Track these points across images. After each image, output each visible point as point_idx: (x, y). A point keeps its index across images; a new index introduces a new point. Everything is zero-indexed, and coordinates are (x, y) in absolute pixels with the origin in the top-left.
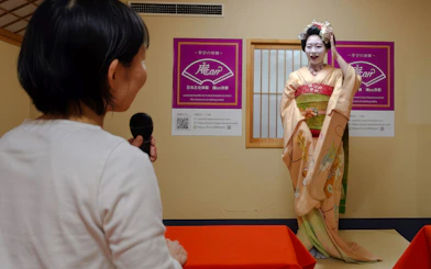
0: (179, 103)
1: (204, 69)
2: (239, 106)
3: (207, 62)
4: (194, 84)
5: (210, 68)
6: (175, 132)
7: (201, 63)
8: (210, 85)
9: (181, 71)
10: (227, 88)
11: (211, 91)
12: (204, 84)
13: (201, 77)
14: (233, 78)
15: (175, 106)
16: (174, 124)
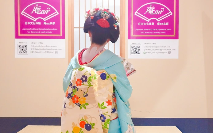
0: (19, 35)
2: (63, 37)
3: (39, 5)
4: (30, 21)
5: (42, 9)
6: (18, 56)
7: (35, 5)
8: (42, 21)
9: (21, 11)
10: (54, 23)
11: (42, 26)
12: (38, 21)
13: (35, 15)
14: (59, 16)
15: (17, 37)
16: (17, 50)
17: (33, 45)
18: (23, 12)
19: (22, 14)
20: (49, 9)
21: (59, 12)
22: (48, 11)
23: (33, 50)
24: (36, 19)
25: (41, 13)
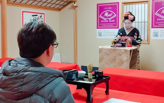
0: (99, 27)
1: (106, 14)
3: (107, 12)
5: (108, 14)
7: (105, 12)
13: (106, 17)
15: (98, 28)
17: (105, 32)
18: (100, 16)
19: (100, 17)
20: (112, 14)
21: (116, 15)
22: (111, 15)
23: (104, 35)
24: (106, 19)
25: (108, 16)
